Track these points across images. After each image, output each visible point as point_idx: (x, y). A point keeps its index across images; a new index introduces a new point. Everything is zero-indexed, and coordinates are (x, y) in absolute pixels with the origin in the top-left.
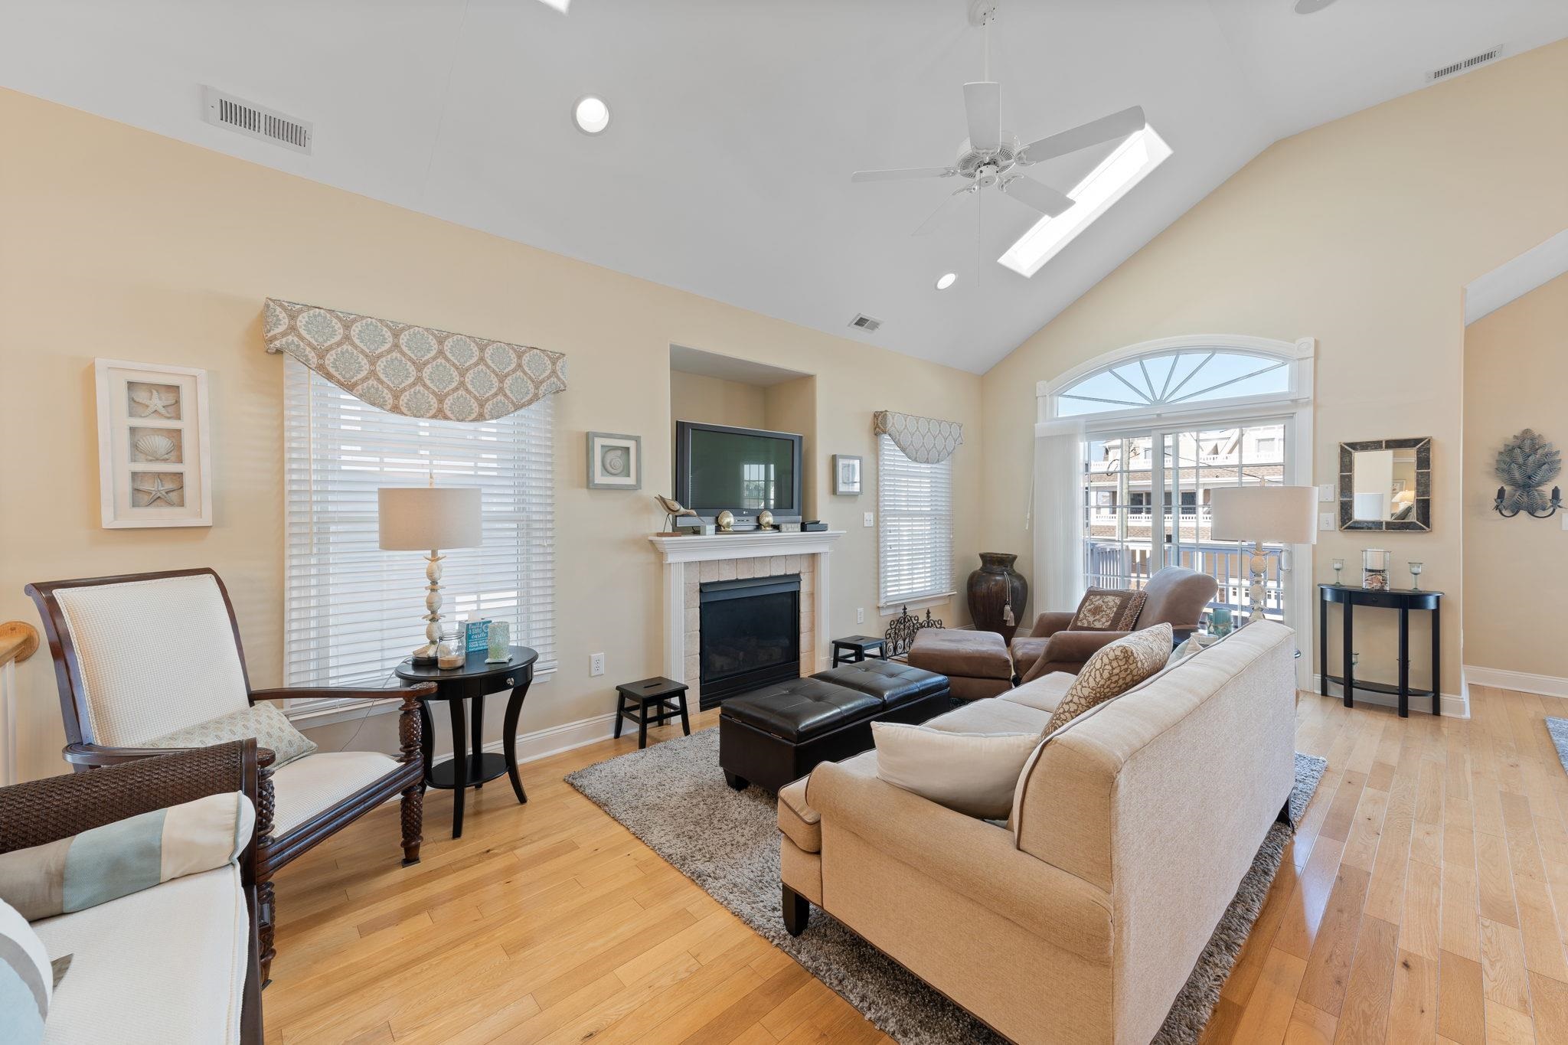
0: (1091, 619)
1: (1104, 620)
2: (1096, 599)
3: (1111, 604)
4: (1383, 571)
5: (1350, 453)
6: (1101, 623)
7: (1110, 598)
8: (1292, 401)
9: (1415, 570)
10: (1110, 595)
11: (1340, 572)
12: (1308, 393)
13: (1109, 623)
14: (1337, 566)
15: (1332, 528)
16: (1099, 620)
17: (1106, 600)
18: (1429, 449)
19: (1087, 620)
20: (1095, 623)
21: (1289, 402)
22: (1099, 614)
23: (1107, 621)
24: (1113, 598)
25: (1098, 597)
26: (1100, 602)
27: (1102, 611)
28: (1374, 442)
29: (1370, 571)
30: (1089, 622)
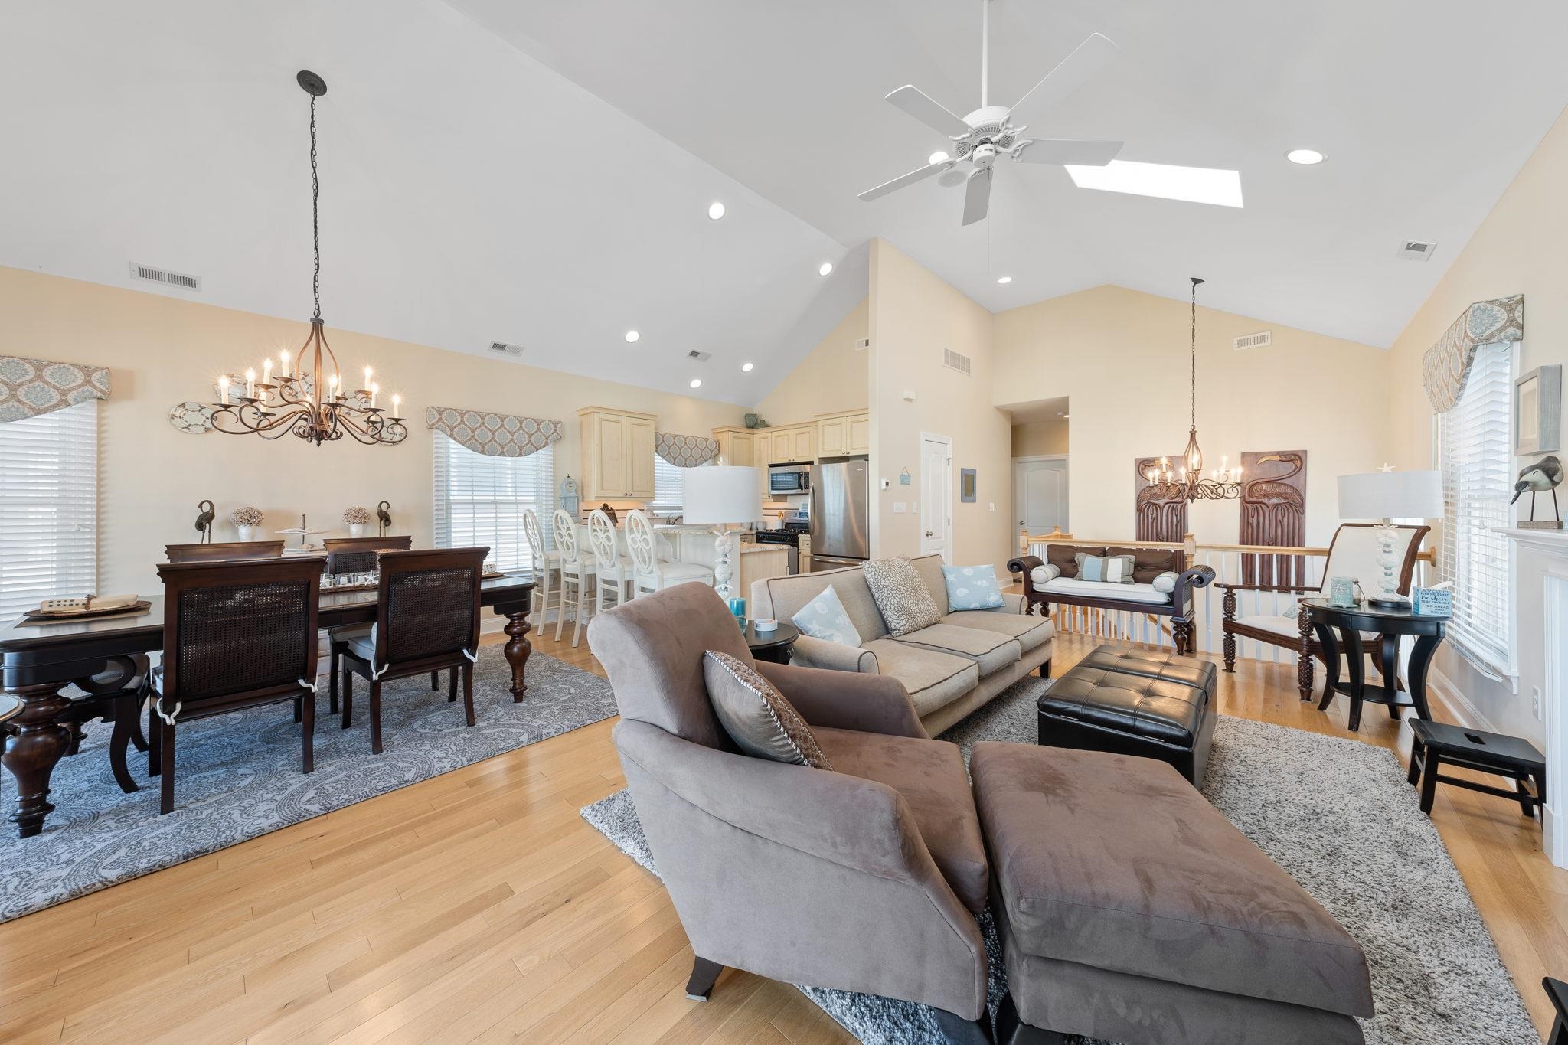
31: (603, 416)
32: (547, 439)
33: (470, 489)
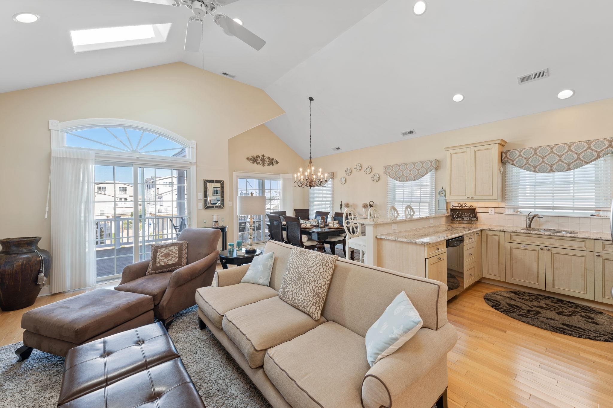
0: (166, 260)
1: (174, 259)
2: (163, 250)
3: (174, 250)
4: (218, 221)
5: (206, 183)
6: (172, 261)
7: (172, 248)
8: (190, 162)
9: (223, 220)
10: (171, 246)
11: (206, 223)
12: (194, 161)
13: (177, 260)
14: (205, 221)
15: (202, 208)
16: (171, 260)
17: (170, 249)
18: (223, 184)
19: (163, 262)
20: (169, 262)
21: (189, 163)
22: (169, 257)
23: (175, 259)
24: (174, 247)
25: (164, 249)
26: (167, 251)
27: (171, 255)
28: (212, 180)
29: (215, 222)
30: (164, 262)
31: (452, 152)
32: (427, 170)
33: (411, 196)
